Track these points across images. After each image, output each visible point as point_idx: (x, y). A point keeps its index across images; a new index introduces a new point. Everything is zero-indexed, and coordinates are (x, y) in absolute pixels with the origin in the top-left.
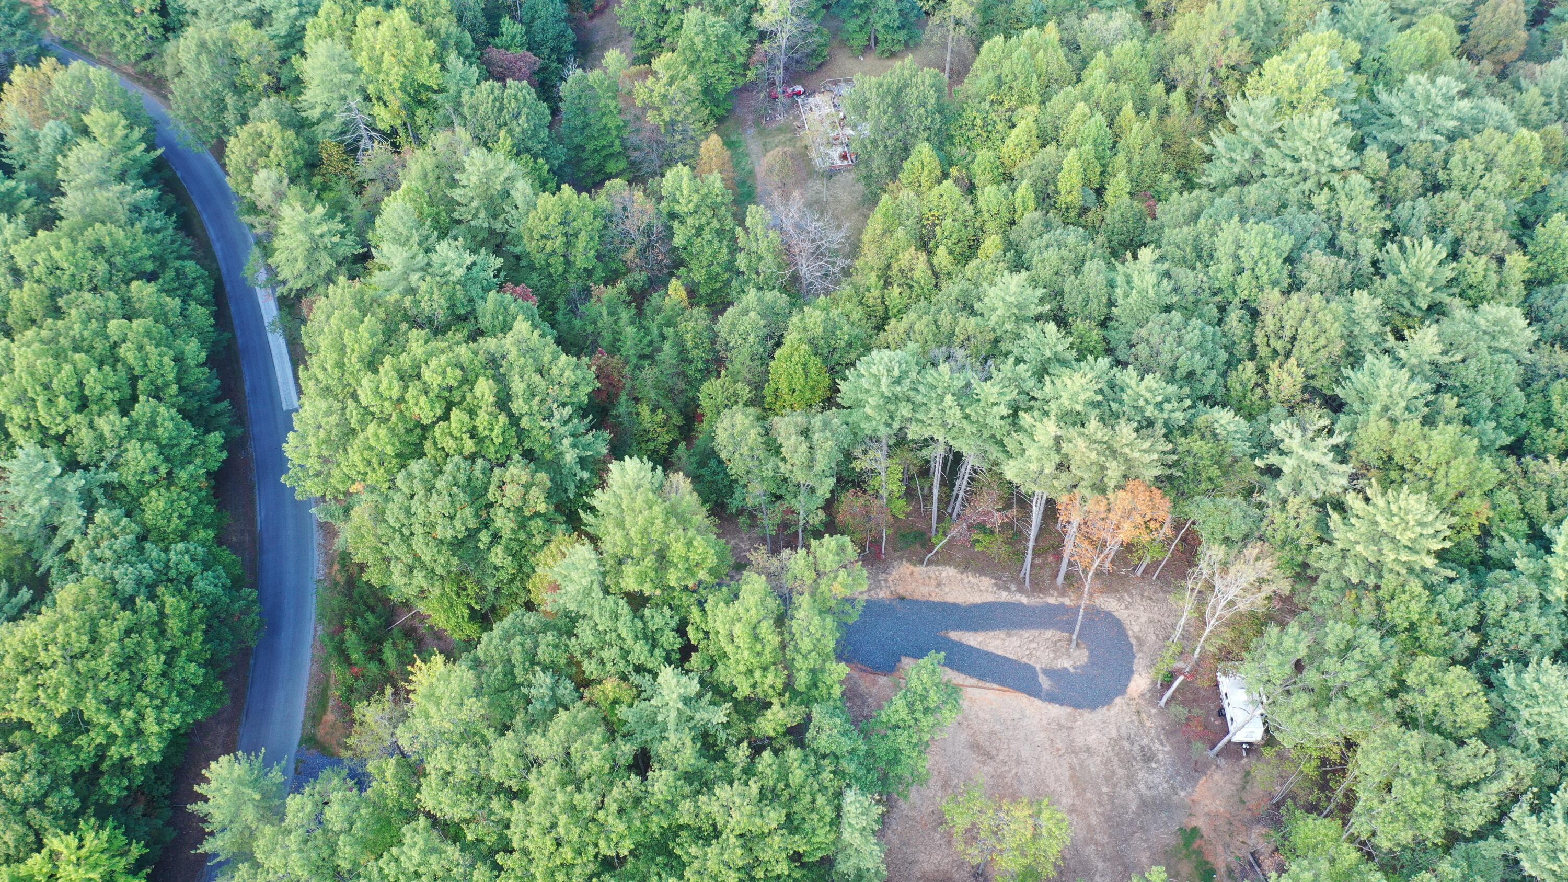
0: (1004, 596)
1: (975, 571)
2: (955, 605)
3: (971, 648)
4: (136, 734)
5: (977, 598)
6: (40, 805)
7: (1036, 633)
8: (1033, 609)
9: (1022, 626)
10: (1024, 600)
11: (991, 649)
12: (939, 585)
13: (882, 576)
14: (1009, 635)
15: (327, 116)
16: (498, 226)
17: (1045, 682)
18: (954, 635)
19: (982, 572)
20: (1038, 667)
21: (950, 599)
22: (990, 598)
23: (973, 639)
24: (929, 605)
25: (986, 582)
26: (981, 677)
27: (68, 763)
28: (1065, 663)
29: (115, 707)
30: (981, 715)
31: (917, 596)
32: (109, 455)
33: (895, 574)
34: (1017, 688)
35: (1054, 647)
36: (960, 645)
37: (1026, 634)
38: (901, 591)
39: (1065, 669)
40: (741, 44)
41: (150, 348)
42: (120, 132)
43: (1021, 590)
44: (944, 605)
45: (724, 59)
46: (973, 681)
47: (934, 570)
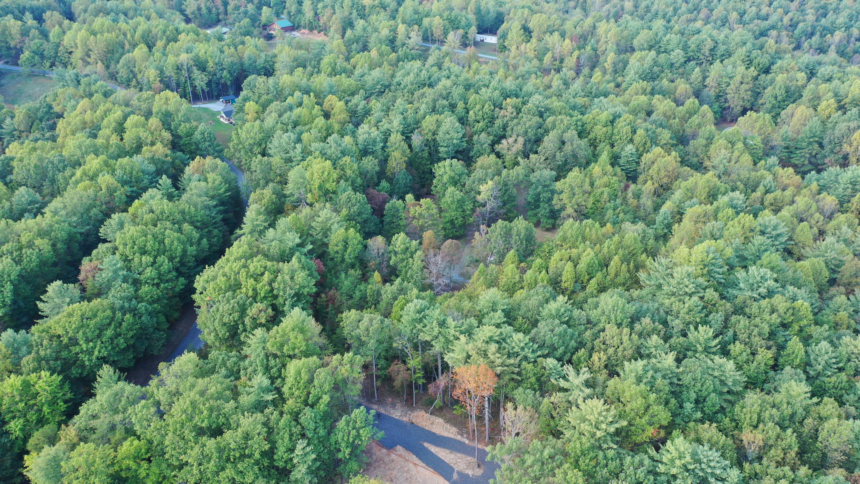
0: (459, 438)
1: (452, 424)
2: (434, 434)
3: (430, 452)
4: (90, 352)
5: (446, 434)
6: (47, 362)
7: (464, 456)
8: (468, 446)
9: (459, 451)
10: (467, 442)
11: (440, 456)
12: (432, 424)
13: (409, 412)
14: (451, 453)
15: (292, 195)
16: (325, 240)
17: (455, 476)
18: (426, 445)
19: (455, 425)
20: (456, 469)
21: (433, 430)
22: (452, 436)
23: (433, 449)
24: (423, 430)
25: (454, 430)
26: (428, 464)
27: (64, 354)
28: (470, 473)
29: (87, 341)
30: (419, 479)
31: (420, 425)
32: (141, 269)
33: (415, 414)
34: (441, 474)
35: (469, 465)
36: (426, 449)
37: (459, 455)
38: (414, 421)
39: (468, 475)
40: (469, 206)
41: (175, 243)
42: (217, 182)
43: (468, 438)
44: (430, 432)
45: (460, 210)
46: (424, 465)
47: (433, 418)
